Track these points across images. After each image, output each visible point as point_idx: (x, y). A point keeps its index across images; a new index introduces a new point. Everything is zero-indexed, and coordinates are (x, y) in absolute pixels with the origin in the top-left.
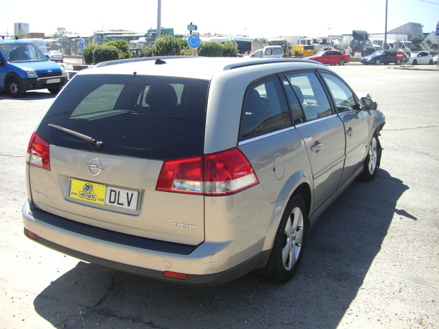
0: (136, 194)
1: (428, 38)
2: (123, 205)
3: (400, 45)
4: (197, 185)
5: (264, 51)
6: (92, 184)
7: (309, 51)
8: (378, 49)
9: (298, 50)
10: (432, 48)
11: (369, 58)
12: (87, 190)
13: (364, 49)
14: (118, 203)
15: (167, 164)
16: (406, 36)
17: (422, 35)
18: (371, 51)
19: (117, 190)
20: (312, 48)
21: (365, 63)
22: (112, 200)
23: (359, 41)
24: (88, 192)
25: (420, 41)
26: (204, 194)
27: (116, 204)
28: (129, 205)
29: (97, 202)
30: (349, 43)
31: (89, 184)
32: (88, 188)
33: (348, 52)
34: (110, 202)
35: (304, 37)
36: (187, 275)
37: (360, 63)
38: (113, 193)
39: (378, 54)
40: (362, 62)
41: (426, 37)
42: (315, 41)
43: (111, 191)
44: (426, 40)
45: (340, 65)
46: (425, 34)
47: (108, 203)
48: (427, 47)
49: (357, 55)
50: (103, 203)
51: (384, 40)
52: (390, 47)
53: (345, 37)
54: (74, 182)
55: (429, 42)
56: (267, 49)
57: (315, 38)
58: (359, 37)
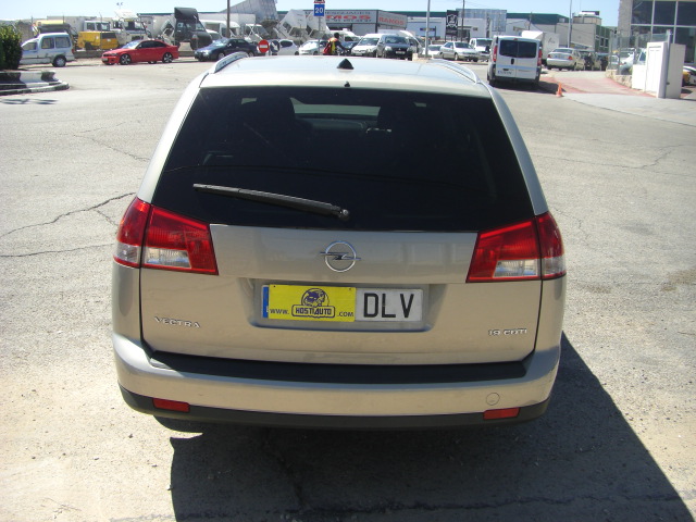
0: (418, 295)
1: (286, 19)
2: (394, 316)
3: (248, 31)
4: (530, 265)
5: (39, 42)
6: (322, 288)
7: (109, 40)
8: (215, 37)
9: (89, 39)
10: (291, 34)
11: (206, 51)
12: (313, 300)
13: (195, 36)
14: (384, 315)
15: (482, 236)
16: (253, 16)
17: (276, 14)
18: (206, 41)
19: (379, 293)
20: (113, 35)
21: (202, 59)
22: (371, 310)
23: (185, 24)
24: (315, 304)
25: (275, 23)
26: (542, 278)
27: (379, 317)
28: (406, 315)
29: (337, 319)
30: (163, 26)
31: (313, 289)
32: (313, 296)
33: (169, 40)
34: (366, 315)
35: (92, 18)
36: (520, 409)
37: (193, 59)
38: (371, 300)
39: (219, 44)
40: (196, 57)
41: (281, 18)
42: (117, 25)
43: (366, 295)
44: (282, 22)
45: (164, 62)
46: (279, 13)
47: (361, 317)
48: (285, 33)
49: (185, 46)
50: (351, 319)
51: (225, 23)
52: (232, 34)
53: (156, 17)
54: (275, 291)
55: (287, 26)
56: (44, 39)
57: (117, 19)
58: (185, 17)
